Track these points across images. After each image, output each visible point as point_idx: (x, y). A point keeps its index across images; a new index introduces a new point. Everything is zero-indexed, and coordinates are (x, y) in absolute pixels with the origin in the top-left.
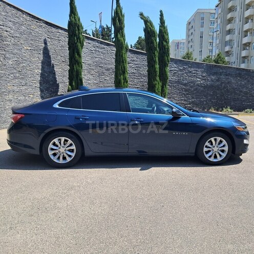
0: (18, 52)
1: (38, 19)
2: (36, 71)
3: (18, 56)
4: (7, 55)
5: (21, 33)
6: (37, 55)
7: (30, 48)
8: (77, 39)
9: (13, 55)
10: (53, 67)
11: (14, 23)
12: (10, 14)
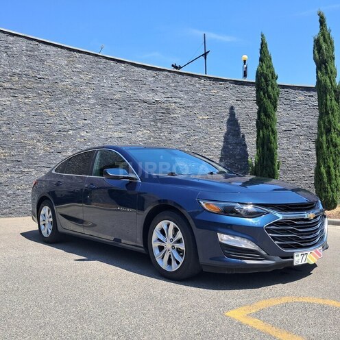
0: (190, 123)
1: (223, 80)
2: (215, 144)
3: (189, 129)
4: (174, 129)
5: (195, 102)
6: (217, 125)
7: (207, 117)
8: (264, 94)
9: (181, 128)
10: (243, 136)
11: (187, 92)
12: (181, 83)
